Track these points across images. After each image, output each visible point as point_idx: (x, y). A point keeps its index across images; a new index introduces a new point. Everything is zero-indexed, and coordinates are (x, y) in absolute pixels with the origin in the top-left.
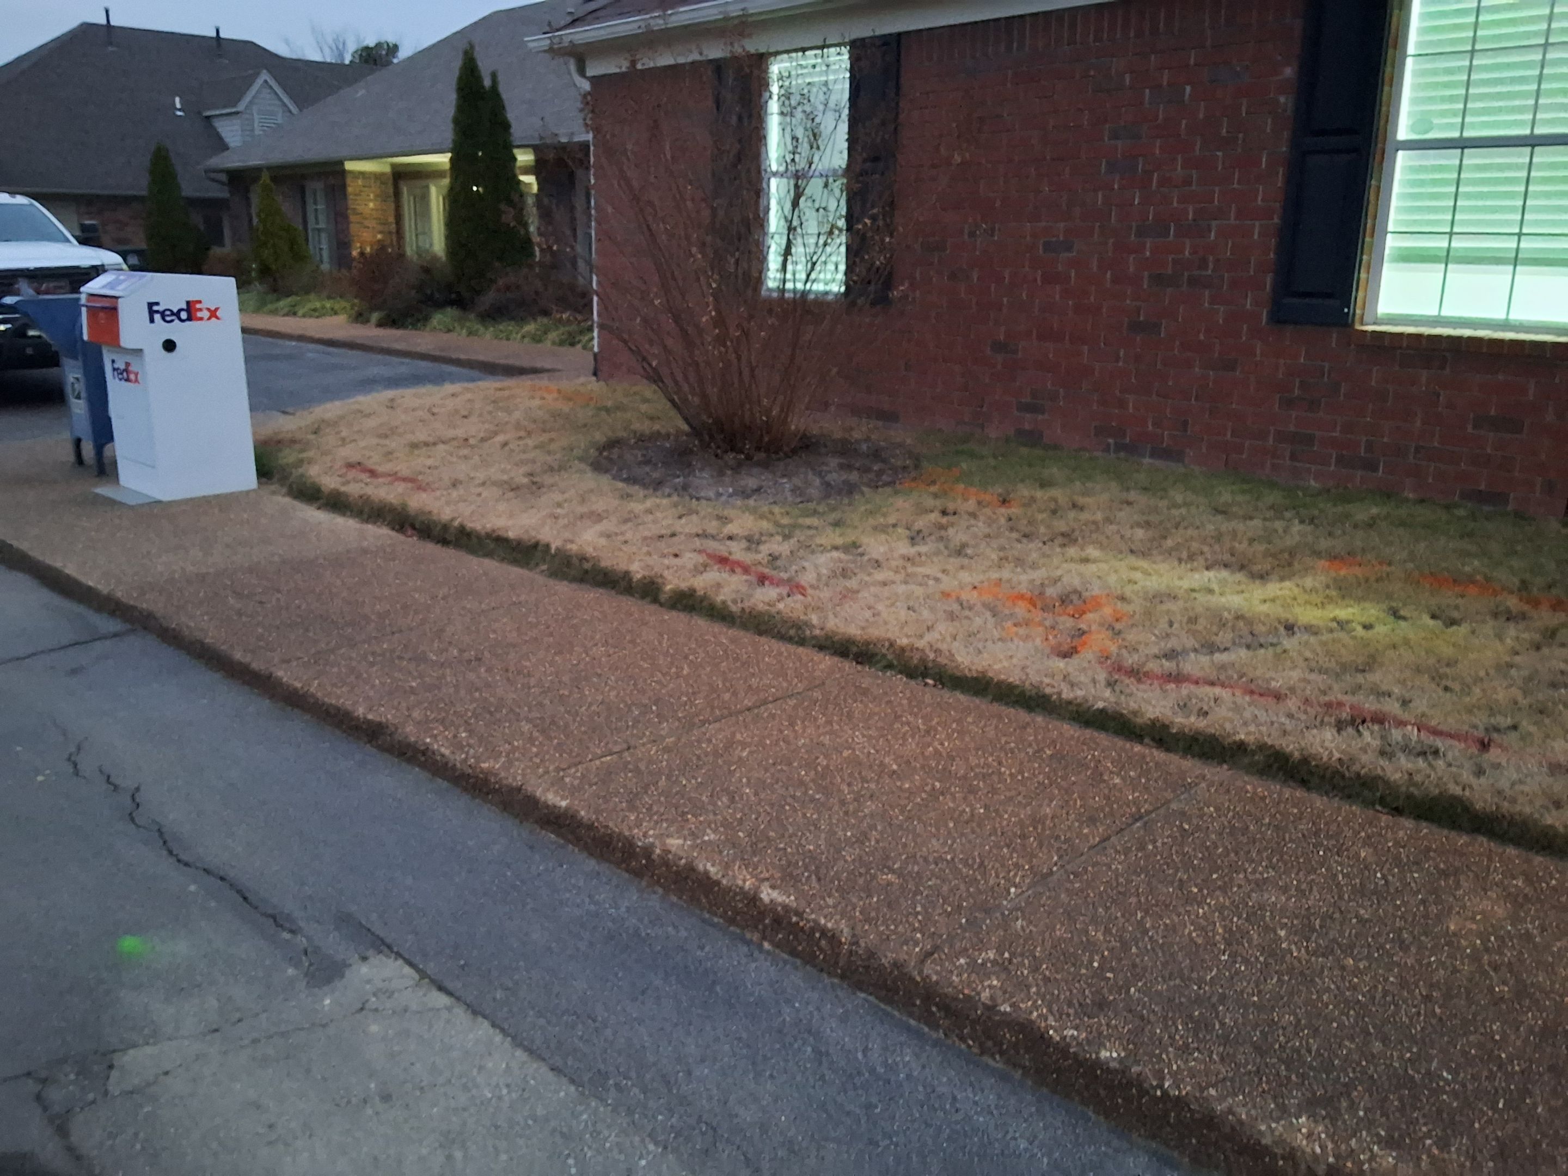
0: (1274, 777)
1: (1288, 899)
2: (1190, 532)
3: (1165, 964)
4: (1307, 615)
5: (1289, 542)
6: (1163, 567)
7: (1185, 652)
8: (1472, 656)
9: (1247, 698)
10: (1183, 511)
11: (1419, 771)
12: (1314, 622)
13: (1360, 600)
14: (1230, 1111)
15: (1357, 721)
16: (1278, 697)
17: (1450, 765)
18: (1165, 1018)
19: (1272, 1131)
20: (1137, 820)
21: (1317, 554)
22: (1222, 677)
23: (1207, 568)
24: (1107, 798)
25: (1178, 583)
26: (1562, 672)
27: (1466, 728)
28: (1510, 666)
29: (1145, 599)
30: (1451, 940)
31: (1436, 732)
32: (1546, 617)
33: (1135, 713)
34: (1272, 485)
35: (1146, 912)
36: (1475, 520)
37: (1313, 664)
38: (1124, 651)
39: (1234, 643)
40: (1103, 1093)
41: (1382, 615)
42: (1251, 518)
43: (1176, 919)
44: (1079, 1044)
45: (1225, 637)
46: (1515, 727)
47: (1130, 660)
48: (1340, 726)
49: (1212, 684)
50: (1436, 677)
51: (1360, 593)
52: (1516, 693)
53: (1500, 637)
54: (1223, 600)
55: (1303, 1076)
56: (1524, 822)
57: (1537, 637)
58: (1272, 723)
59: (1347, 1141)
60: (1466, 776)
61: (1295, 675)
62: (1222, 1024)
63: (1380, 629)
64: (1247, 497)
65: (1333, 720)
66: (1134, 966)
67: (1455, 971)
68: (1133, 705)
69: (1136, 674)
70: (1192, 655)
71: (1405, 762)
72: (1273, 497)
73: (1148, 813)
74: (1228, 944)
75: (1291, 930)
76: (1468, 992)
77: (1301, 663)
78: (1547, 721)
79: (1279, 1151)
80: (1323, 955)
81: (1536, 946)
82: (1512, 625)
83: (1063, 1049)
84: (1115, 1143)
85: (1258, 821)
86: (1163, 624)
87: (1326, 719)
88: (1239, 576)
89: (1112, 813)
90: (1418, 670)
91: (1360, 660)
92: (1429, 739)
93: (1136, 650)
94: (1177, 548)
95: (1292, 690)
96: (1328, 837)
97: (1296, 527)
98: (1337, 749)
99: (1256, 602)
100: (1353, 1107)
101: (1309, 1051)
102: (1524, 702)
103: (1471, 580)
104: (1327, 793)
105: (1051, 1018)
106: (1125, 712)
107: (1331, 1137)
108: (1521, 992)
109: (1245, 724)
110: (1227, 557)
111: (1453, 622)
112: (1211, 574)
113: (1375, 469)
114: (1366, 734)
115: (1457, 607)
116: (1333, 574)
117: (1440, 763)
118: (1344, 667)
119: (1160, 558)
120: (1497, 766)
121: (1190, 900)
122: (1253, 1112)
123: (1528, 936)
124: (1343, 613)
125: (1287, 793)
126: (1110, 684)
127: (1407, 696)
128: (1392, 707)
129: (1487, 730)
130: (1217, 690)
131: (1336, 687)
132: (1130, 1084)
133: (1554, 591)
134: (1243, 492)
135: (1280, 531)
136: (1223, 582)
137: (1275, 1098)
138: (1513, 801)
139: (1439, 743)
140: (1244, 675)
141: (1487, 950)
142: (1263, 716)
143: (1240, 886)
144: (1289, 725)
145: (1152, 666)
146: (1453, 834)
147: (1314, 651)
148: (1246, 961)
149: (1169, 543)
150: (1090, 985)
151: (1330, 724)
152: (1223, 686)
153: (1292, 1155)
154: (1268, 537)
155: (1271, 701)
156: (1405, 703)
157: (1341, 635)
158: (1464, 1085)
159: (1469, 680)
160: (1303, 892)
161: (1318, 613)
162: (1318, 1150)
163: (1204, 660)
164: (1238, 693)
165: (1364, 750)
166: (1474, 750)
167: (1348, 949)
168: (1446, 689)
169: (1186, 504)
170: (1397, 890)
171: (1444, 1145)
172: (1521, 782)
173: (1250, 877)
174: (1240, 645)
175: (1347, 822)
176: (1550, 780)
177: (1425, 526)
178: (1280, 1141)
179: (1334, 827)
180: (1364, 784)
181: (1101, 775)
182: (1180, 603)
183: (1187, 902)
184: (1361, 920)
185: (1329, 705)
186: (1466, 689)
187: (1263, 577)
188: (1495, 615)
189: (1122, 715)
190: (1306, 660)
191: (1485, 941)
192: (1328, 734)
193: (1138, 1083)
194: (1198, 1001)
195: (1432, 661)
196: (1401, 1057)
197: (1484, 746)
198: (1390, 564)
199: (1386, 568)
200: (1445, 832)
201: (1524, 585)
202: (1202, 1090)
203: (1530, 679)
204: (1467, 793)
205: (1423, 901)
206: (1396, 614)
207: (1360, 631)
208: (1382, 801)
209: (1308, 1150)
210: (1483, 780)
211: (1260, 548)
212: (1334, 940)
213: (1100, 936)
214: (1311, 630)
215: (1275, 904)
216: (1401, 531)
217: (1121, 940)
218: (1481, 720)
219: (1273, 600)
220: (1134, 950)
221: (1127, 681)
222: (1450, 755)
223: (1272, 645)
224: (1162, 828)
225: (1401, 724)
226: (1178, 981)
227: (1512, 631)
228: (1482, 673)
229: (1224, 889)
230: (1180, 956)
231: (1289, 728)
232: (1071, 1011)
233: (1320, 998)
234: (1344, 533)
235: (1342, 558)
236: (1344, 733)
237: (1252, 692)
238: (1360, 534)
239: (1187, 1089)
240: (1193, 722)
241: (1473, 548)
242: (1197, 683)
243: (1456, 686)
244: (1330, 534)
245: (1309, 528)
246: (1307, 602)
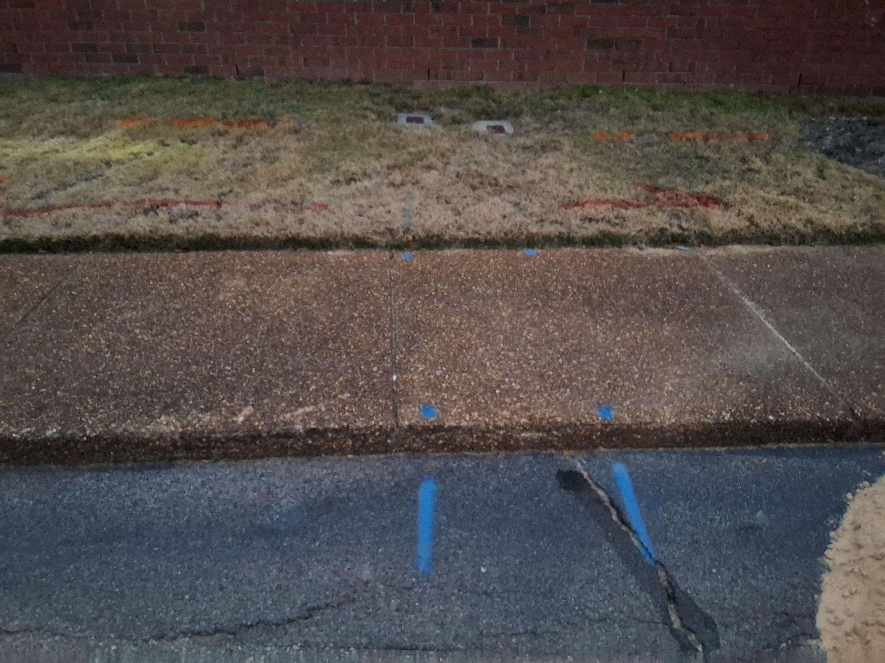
0: (119, 251)
1: (138, 313)
2: (37, 116)
3: (75, 372)
4: (116, 154)
5: (97, 113)
6: (24, 142)
7: (49, 191)
8: (205, 159)
9: (92, 210)
10: (29, 103)
11: (190, 226)
12: (120, 157)
13: (144, 139)
14: (125, 430)
15: (154, 207)
16: (109, 205)
17: (205, 218)
18: (80, 399)
19: (148, 430)
20: (43, 299)
21: (114, 117)
22: (75, 202)
23: (52, 138)
24: (22, 292)
25: (34, 150)
26: (248, 158)
27: (209, 197)
28: (224, 160)
29: (16, 164)
30: (222, 304)
31: (195, 203)
32: (237, 131)
33: (27, 236)
34: (80, 79)
35: (59, 348)
36: (194, 84)
37: (125, 182)
38: (10, 200)
39: (77, 180)
40: (55, 453)
41: (157, 145)
42: (73, 101)
43: (76, 345)
44: (33, 434)
45: (71, 178)
46: (231, 191)
47: (17, 204)
48: (146, 212)
49: (69, 207)
50: (190, 174)
51: (142, 135)
52: (229, 173)
53: (217, 146)
54: (65, 155)
55: (159, 398)
56: (245, 237)
57: (234, 142)
58: (109, 220)
59: (185, 418)
60: (213, 222)
61: (116, 190)
62: (113, 390)
63: (157, 154)
64: (67, 89)
65: (141, 210)
66: (57, 379)
67: (226, 318)
68: (24, 232)
69: (23, 212)
70: (53, 193)
71: (183, 223)
72: (83, 86)
73: (49, 292)
74: (108, 347)
75: (142, 328)
76: (232, 325)
77: (118, 182)
78: (246, 184)
79: (155, 438)
80: (161, 334)
81: (260, 294)
82: (221, 138)
83: (25, 441)
84: (71, 474)
85: (115, 277)
86: (31, 177)
87: (138, 211)
88: (72, 139)
89: (26, 300)
90: (180, 172)
91: (150, 173)
92: (193, 208)
93: (18, 198)
94: (30, 128)
95: (116, 199)
96: (153, 273)
97: (100, 103)
98: (148, 225)
99: (85, 152)
100: (186, 401)
101: (161, 384)
102: (233, 177)
103: (197, 118)
104: (149, 251)
105: (11, 428)
106: (21, 237)
107: (177, 420)
108: (256, 317)
109: (94, 225)
110: (62, 128)
111: (193, 142)
112: (55, 140)
113: (136, 61)
114: (160, 213)
115: (193, 134)
116: (125, 127)
117: (200, 219)
118: (142, 179)
119: (20, 137)
120: (226, 213)
121: (83, 332)
122: (137, 425)
123: (256, 291)
124: (135, 149)
125: (128, 257)
126: (7, 223)
127: (177, 187)
128: (170, 195)
129: (219, 196)
130: (73, 210)
131: (139, 192)
132: (68, 441)
133: (238, 117)
134: (64, 86)
135: (91, 106)
136: (63, 144)
137: (147, 414)
138: (238, 228)
139: (197, 209)
140: (87, 197)
141: (239, 303)
142: (103, 218)
143: (110, 315)
144: (118, 219)
145: (32, 205)
146: (215, 253)
147: (124, 174)
148: (120, 353)
149: (25, 125)
150: (31, 401)
151: (141, 213)
152: (76, 206)
153: (161, 437)
154: (85, 111)
155: (105, 208)
156: (177, 191)
157: (136, 162)
158: (237, 369)
159: (206, 172)
160: (145, 307)
161: (122, 151)
162: (173, 428)
163: (62, 193)
164: (86, 208)
165: (161, 222)
166: (215, 208)
167: (173, 327)
168: (196, 179)
169: (30, 99)
170: (192, 289)
171: (231, 399)
172: (239, 218)
173: (116, 308)
174: (82, 180)
175: (162, 262)
176: (251, 213)
177: (171, 91)
178: (154, 433)
179: (156, 268)
180: (166, 241)
181: (15, 279)
182: (40, 163)
183: (82, 333)
184: (177, 311)
185: (137, 202)
186: (205, 176)
187: (86, 137)
188: (213, 135)
189: (19, 240)
190: (121, 180)
191: (237, 299)
192: (141, 219)
193: (72, 438)
194: (98, 382)
195: (185, 166)
196: (206, 369)
197: (219, 204)
198: (155, 116)
199: (153, 119)
200: (211, 253)
201: (224, 116)
202: (107, 426)
203: (234, 165)
204: (216, 230)
205: (206, 291)
206: (163, 144)
207: (147, 158)
208: (178, 246)
209: (168, 431)
210: (222, 222)
211: (81, 119)
212: (165, 325)
213: (33, 371)
214: (120, 162)
215: (131, 318)
216: (158, 96)
217: (46, 368)
218: (215, 191)
219: (95, 149)
220: (55, 371)
221: (17, 218)
222: (204, 215)
223: (100, 176)
224: (60, 298)
225: (177, 203)
226: (84, 378)
227: (221, 142)
228: (211, 167)
229: (102, 319)
230: (83, 364)
231: (119, 221)
232: (23, 419)
233: (162, 356)
234: (127, 102)
235: (130, 118)
236: (149, 216)
237: (94, 206)
238: (136, 101)
239: (99, 429)
240: (64, 233)
241: (196, 100)
242: (60, 208)
243: (200, 176)
244: (120, 104)
245: (106, 102)
246: (114, 146)
